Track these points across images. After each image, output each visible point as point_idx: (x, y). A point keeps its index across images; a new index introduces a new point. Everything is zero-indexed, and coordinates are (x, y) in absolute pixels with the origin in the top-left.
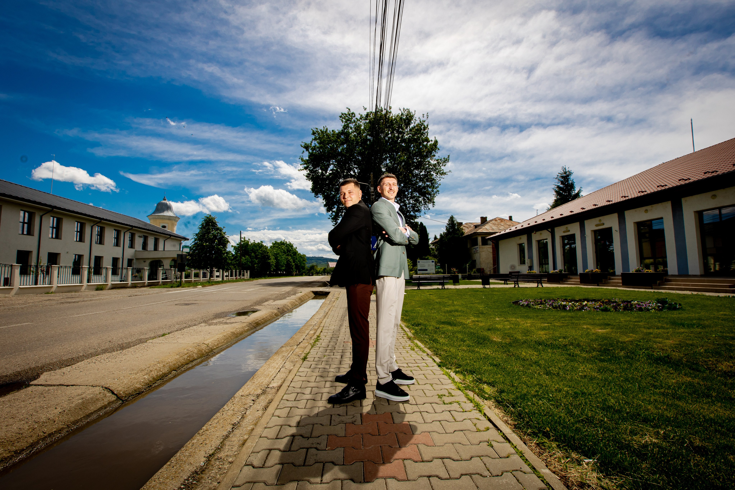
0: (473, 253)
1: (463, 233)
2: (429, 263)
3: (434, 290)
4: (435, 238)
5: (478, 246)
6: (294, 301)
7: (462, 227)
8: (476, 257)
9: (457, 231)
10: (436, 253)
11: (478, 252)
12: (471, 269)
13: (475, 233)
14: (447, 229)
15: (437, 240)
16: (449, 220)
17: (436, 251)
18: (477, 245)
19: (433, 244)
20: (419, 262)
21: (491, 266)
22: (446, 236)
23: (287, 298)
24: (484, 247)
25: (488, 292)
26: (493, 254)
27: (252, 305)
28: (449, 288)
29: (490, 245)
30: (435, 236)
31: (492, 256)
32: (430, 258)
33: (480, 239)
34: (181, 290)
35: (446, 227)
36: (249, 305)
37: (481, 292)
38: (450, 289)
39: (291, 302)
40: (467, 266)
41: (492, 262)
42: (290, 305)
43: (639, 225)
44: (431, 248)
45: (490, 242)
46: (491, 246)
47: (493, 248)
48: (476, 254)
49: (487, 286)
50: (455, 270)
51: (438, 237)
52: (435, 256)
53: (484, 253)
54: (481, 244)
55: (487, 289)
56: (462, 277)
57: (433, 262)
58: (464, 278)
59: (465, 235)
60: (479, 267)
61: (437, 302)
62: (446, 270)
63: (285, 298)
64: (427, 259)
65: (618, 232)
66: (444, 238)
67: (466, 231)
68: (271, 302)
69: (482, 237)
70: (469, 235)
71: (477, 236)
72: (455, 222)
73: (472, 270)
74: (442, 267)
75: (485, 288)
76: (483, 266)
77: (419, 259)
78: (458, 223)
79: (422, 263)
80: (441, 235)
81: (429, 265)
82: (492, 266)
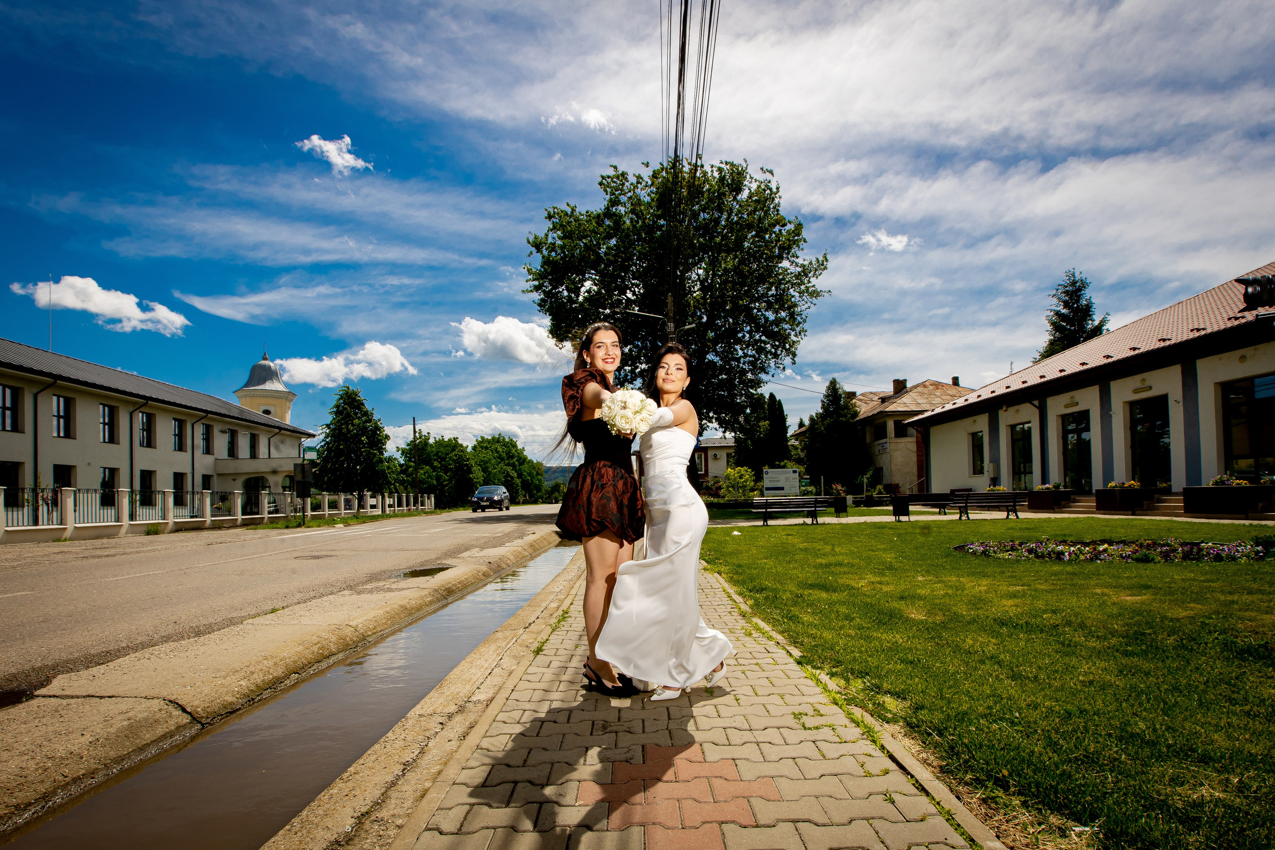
0: (877, 453)
1: (856, 414)
2: (787, 475)
3: (795, 527)
4: (801, 425)
5: (887, 440)
6: (520, 549)
7: (854, 401)
8: (883, 461)
9: (843, 409)
10: (802, 455)
11: (888, 450)
12: (872, 485)
13: (881, 412)
14: (823, 407)
15: (803, 429)
16: (828, 388)
17: (802, 450)
18: (886, 437)
19: (796, 436)
20: (767, 473)
21: (914, 479)
22: (822, 421)
23: (507, 544)
24: (899, 440)
25: (906, 529)
26: (918, 455)
27: (439, 558)
28: (827, 522)
29: (911, 436)
30: (801, 420)
31: (915, 459)
32: (789, 464)
33: (891, 425)
34: (304, 532)
35: (822, 401)
36: (434, 557)
37: (892, 528)
38: (828, 524)
39: (515, 551)
40: (865, 480)
41: (915, 470)
42: (512, 557)
43: (1226, 389)
44: (792, 445)
45: (912, 431)
46: (914, 439)
47: (917, 442)
48: (884, 456)
49: (904, 518)
50: (839, 487)
51: (807, 422)
52: (799, 461)
53: (898, 453)
54: (893, 435)
55: (903, 524)
56: (854, 502)
57: (795, 472)
58: (857, 504)
59: (861, 416)
60: (889, 482)
61: (800, 549)
62: (820, 487)
63: (502, 544)
64: (784, 467)
65: (1181, 404)
66: (817, 424)
67: (863, 410)
68: (475, 552)
69: (895, 422)
70: (868, 417)
71: (886, 419)
72: (840, 391)
73: (875, 488)
74: (814, 482)
75: (899, 521)
76: (897, 479)
77: (767, 467)
78: (845, 393)
79: (774, 476)
80: (812, 419)
81: (787, 479)
82: (916, 478)
